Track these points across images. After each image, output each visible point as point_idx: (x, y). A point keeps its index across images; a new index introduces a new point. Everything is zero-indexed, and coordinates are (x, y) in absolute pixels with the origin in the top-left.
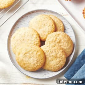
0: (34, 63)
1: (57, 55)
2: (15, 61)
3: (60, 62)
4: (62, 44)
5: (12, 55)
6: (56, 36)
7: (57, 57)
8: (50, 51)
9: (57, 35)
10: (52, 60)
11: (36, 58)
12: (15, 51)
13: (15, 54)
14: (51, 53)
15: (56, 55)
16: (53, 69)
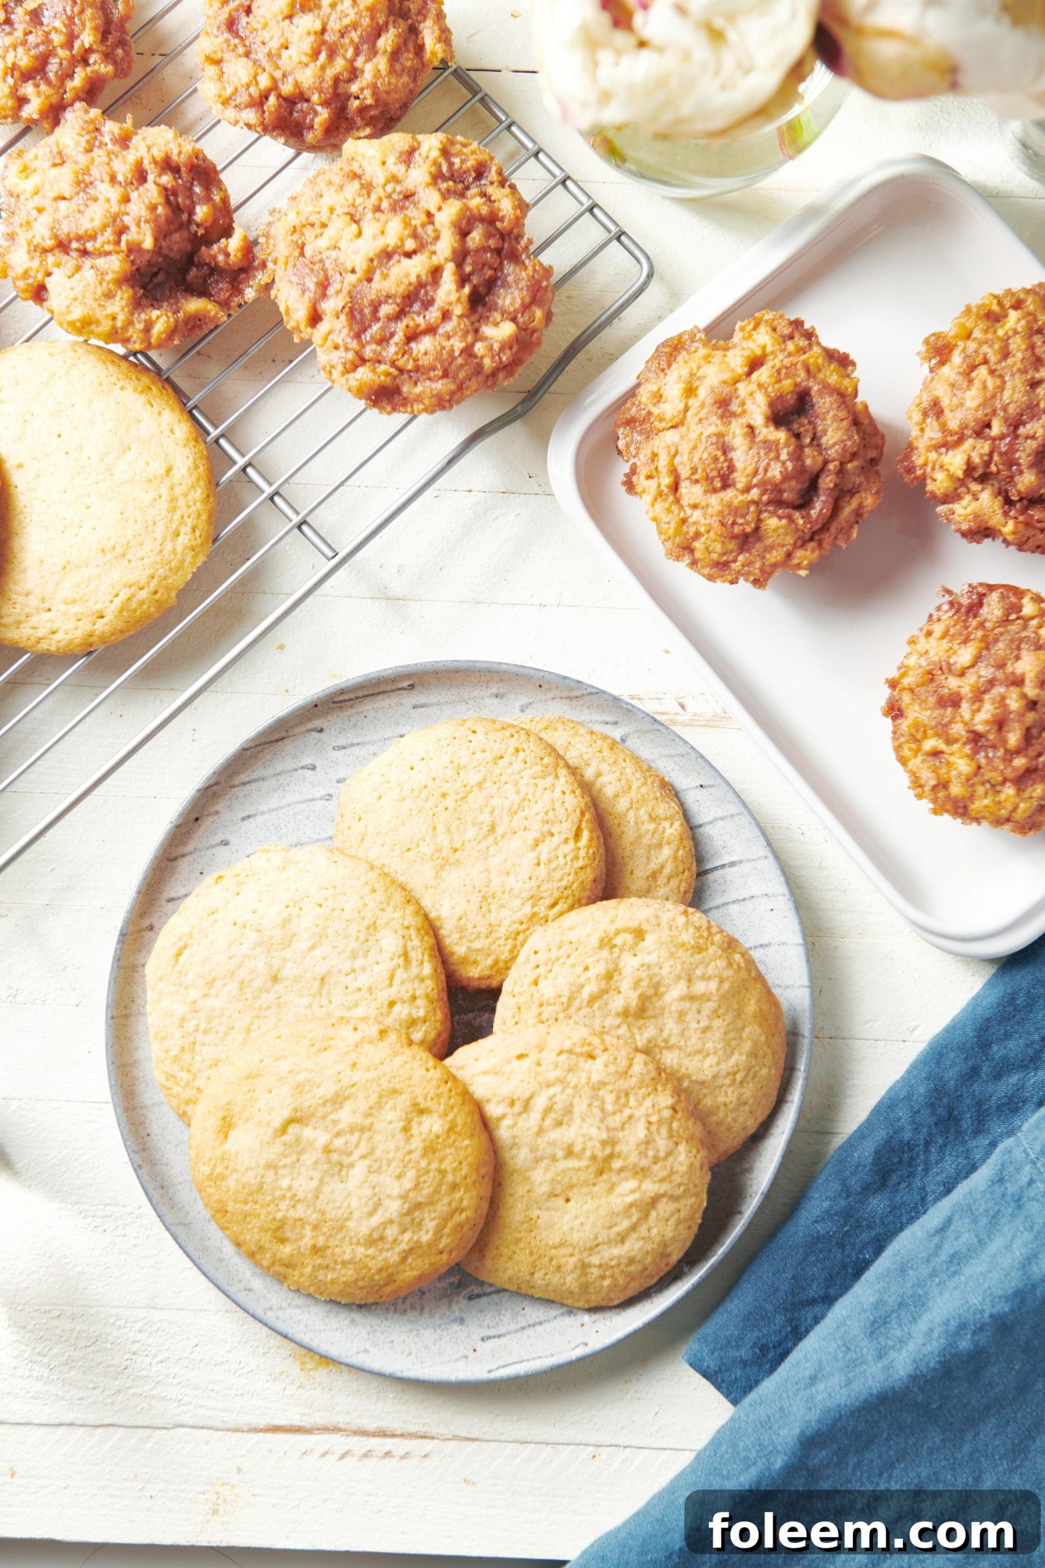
0: (375, 1220)
1: (610, 1142)
2: (187, 1196)
3: (647, 1215)
4: (671, 1026)
5: (155, 1128)
6: (607, 943)
7: (617, 1164)
8: (540, 1102)
9: (618, 941)
10: (562, 1193)
11: (394, 1169)
12: (189, 1093)
13: (184, 1117)
14: (559, 1124)
15: (604, 1143)
16: (571, 1281)
